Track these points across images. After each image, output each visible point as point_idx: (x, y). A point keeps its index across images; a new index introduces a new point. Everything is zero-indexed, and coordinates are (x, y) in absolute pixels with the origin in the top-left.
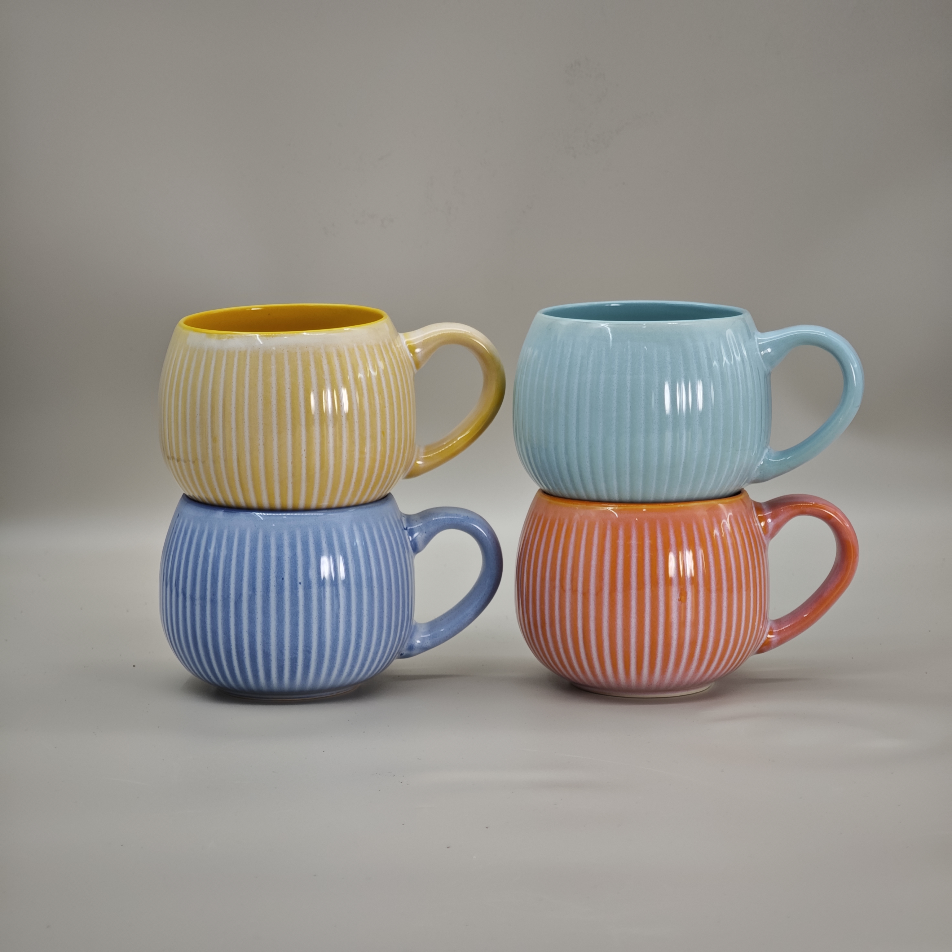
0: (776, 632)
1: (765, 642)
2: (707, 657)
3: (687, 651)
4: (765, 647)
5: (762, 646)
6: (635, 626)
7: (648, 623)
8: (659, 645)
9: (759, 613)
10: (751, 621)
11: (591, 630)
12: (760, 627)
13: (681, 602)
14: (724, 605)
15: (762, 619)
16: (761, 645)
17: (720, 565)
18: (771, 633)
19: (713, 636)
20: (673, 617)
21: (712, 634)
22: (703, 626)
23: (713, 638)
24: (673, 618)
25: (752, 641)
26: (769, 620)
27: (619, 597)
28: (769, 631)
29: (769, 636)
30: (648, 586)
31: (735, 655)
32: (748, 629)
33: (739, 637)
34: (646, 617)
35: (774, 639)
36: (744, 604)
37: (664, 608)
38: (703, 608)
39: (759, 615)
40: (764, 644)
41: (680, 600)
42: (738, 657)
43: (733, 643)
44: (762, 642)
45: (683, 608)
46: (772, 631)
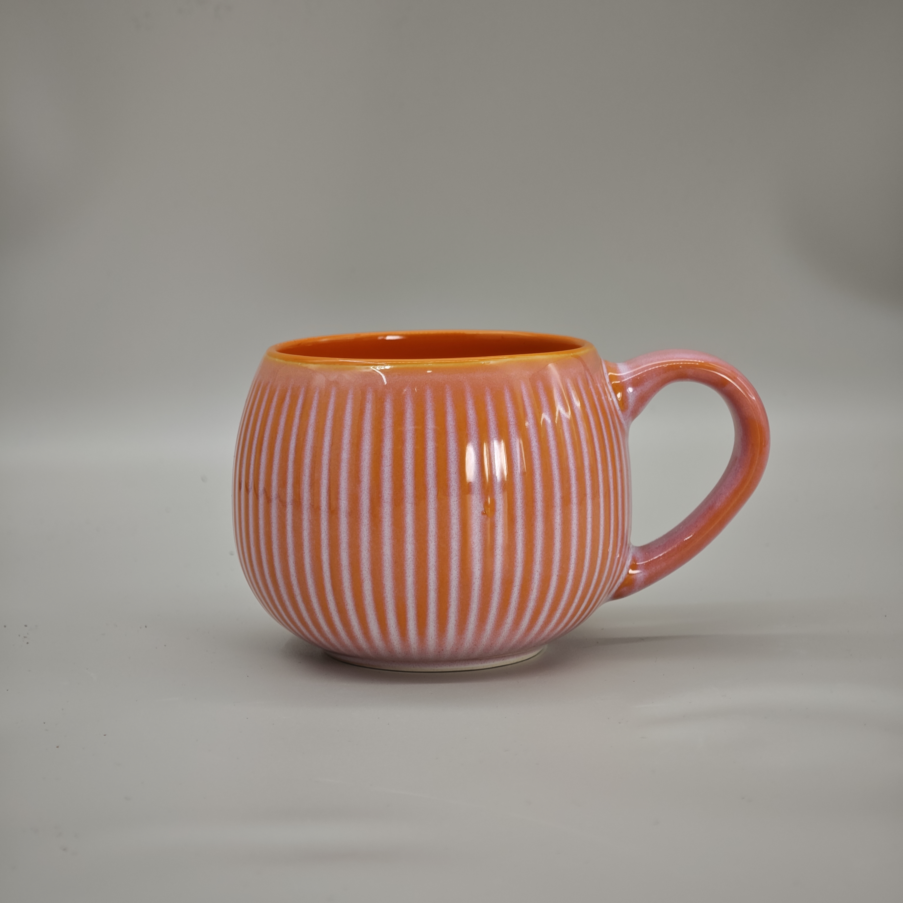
0: (642, 564)
1: (625, 580)
2: (531, 604)
3: (498, 596)
4: (625, 589)
5: (620, 588)
6: (412, 557)
7: (433, 552)
8: (452, 587)
9: (614, 533)
10: (601, 547)
11: (343, 565)
12: (616, 556)
13: (486, 516)
14: (556, 521)
15: (619, 544)
16: (619, 584)
17: (549, 456)
18: (634, 567)
19: (539, 570)
20: (475, 541)
21: (537, 568)
22: (522, 555)
23: (540, 574)
24: (473, 543)
25: (604, 579)
26: (631, 546)
27: (385, 510)
28: (631, 563)
29: (631, 571)
30: (432, 492)
31: (576, 601)
32: (597, 559)
33: (582, 572)
34: (430, 542)
35: (639, 576)
36: (589, 520)
37: (458, 527)
38: (523, 525)
39: (614, 536)
40: (623, 585)
41: (484, 513)
42: (582, 604)
43: (573, 581)
44: (621, 580)
45: (489, 526)
46: (634, 563)
